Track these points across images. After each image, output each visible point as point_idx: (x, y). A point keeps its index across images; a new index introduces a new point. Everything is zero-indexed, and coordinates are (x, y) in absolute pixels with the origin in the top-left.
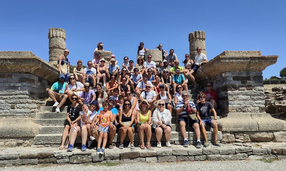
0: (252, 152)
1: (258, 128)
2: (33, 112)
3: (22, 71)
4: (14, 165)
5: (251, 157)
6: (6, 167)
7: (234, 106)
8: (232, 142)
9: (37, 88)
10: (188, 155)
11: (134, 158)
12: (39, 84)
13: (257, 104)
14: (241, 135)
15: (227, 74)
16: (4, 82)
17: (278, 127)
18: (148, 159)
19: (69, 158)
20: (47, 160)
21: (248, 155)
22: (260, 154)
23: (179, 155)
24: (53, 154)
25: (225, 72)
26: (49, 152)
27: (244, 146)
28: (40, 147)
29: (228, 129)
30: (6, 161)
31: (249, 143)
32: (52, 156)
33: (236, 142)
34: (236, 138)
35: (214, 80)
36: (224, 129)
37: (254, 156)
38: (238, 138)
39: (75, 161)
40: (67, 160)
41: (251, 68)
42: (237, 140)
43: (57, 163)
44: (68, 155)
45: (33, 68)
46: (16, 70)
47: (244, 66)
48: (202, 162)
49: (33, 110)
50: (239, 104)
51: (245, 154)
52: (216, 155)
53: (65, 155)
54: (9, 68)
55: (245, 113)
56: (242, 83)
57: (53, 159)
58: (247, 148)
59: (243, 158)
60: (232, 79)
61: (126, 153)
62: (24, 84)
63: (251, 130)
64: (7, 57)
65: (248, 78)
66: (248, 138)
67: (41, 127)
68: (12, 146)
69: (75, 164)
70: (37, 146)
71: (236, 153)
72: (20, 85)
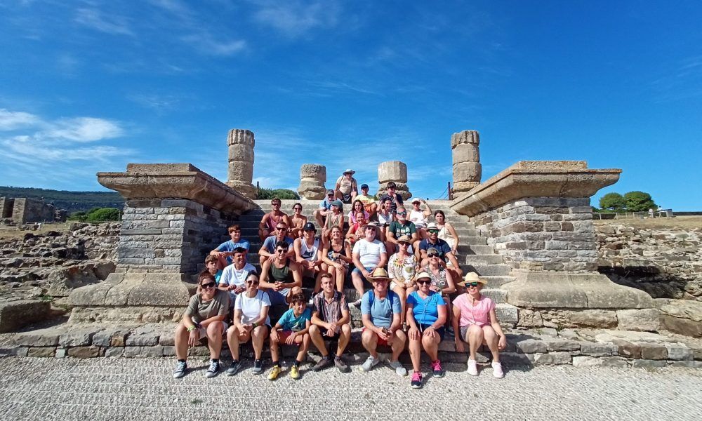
0: (580, 349)
1: (586, 303)
3: (176, 195)
4: (149, 356)
5: (578, 359)
7: (537, 259)
8: (538, 327)
9: (201, 224)
13: (582, 256)
14: (553, 314)
16: (148, 213)
17: (627, 301)
21: (572, 356)
22: (595, 355)
29: (528, 302)
30: (138, 349)
33: (543, 327)
34: (543, 319)
36: (521, 302)
37: (585, 357)
38: (548, 320)
41: (569, 191)
42: (546, 323)
45: (192, 191)
46: (167, 195)
47: (556, 188)
50: (546, 256)
51: (566, 353)
52: (508, 354)
54: (157, 191)
55: (560, 273)
56: (552, 217)
58: (566, 341)
59: (561, 362)
62: (179, 216)
63: (571, 306)
64: (154, 172)
65: (564, 210)
66: (568, 320)
68: (153, 321)
71: (548, 352)
72: (171, 217)
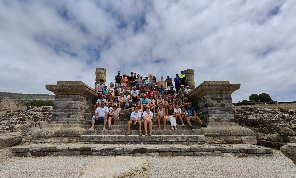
0: (225, 150)
1: (230, 134)
2: (81, 120)
4: (65, 155)
5: (225, 154)
6: (59, 156)
7: (212, 118)
8: (212, 143)
9: (85, 105)
10: (180, 152)
11: (144, 153)
12: (86, 102)
13: (229, 116)
14: (218, 138)
15: (207, 96)
16: (64, 100)
17: (244, 133)
18: (153, 154)
19: (100, 151)
20: (86, 152)
21: (223, 153)
22: (231, 152)
23: (174, 152)
24: (90, 148)
25: (206, 95)
26: (87, 147)
27: (220, 146)
28: (83, 144)
29: (208, 134)
30: (60, 152)
31: (224, 144)
32: (89, 150)
33: (214, 143)
34: (214, 140)
35: (199, 100)
36: (206, 134)
37: (227, 153)
38: (216, 140)
39: (104, 154)
40: (99, 153)
42: (215, 142)
43: (92, 155)
44: (100, 149)
45: (82, 92)
46: (72, 93)
47: (218, 91)
48: (190, 157)
49: (81, 119)
50: (216, 117)
51: (221, 152)
52: (200, 152)
53: (98, 149)
54: (68, 92)
55: (221, 123)
56: (217, 102)
57: (90, 152)
58: (222, 147)
59: (219, 155)
60: (210, 99)
61: (138, 149)
62: (76, 102)
63: (224, 135)
64: (67, 85)
65: (222, 99)
66: (223, 140)
67: (85, 130)
68: (65, 143)
69: (104, 155)
70: (81, 143)
71: (214, 151)
72: (73, 102)
